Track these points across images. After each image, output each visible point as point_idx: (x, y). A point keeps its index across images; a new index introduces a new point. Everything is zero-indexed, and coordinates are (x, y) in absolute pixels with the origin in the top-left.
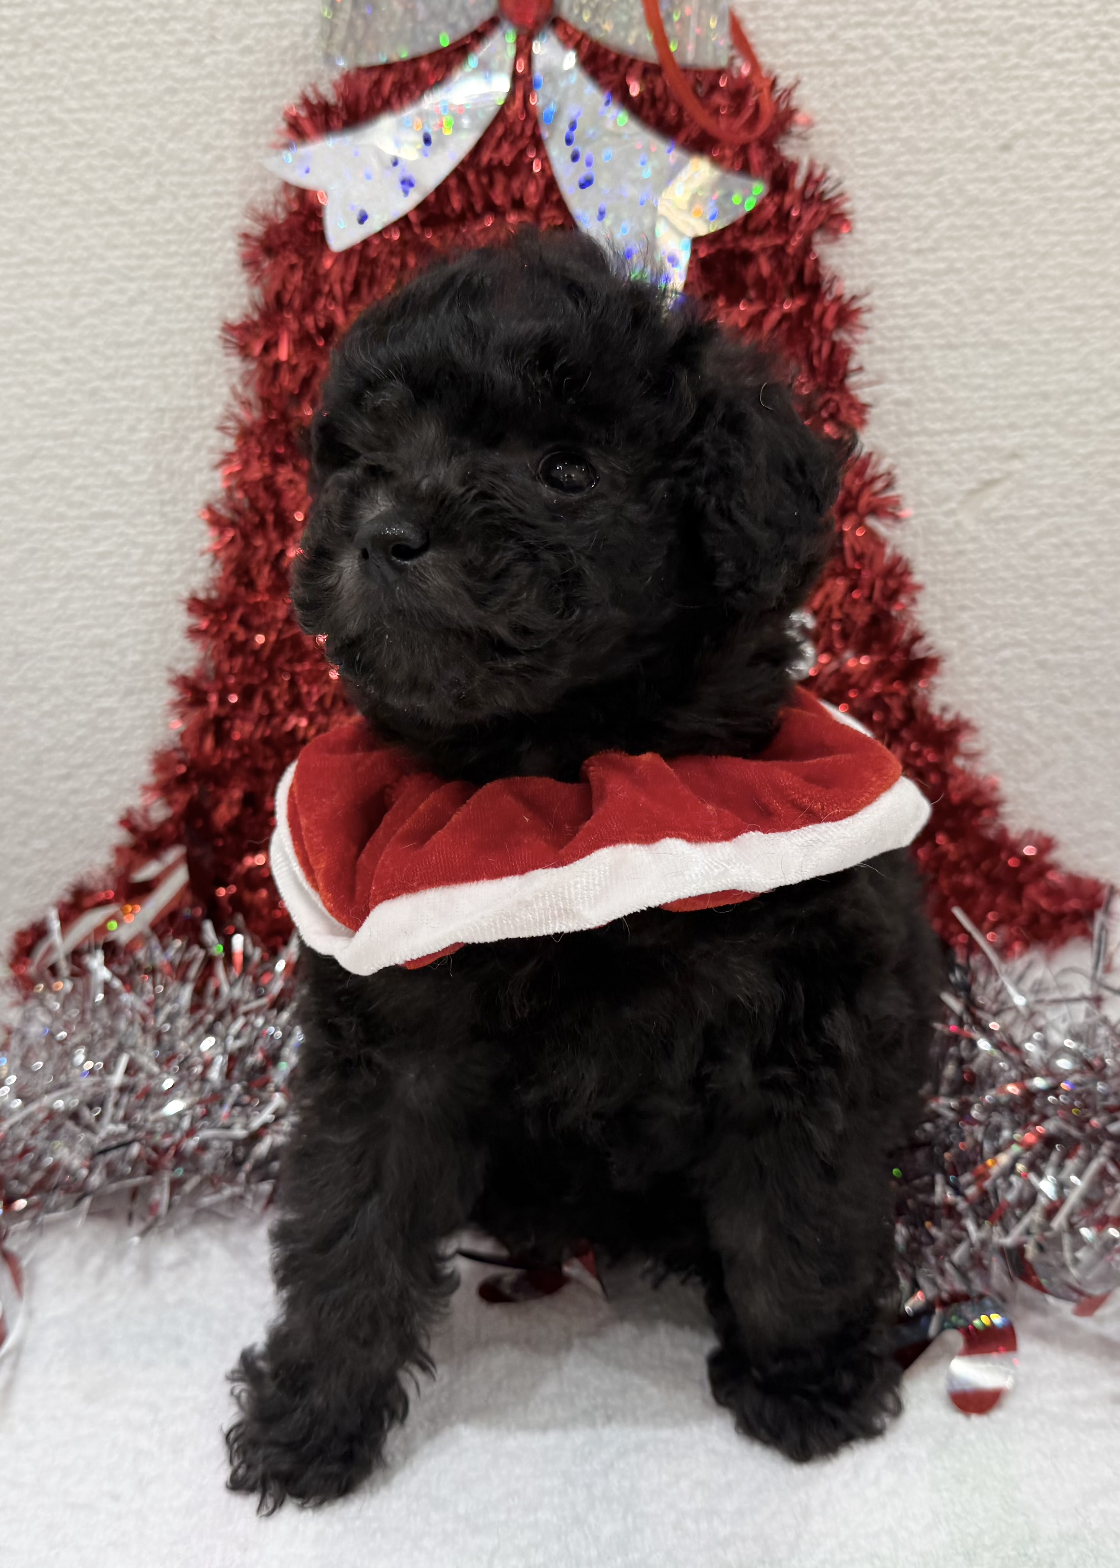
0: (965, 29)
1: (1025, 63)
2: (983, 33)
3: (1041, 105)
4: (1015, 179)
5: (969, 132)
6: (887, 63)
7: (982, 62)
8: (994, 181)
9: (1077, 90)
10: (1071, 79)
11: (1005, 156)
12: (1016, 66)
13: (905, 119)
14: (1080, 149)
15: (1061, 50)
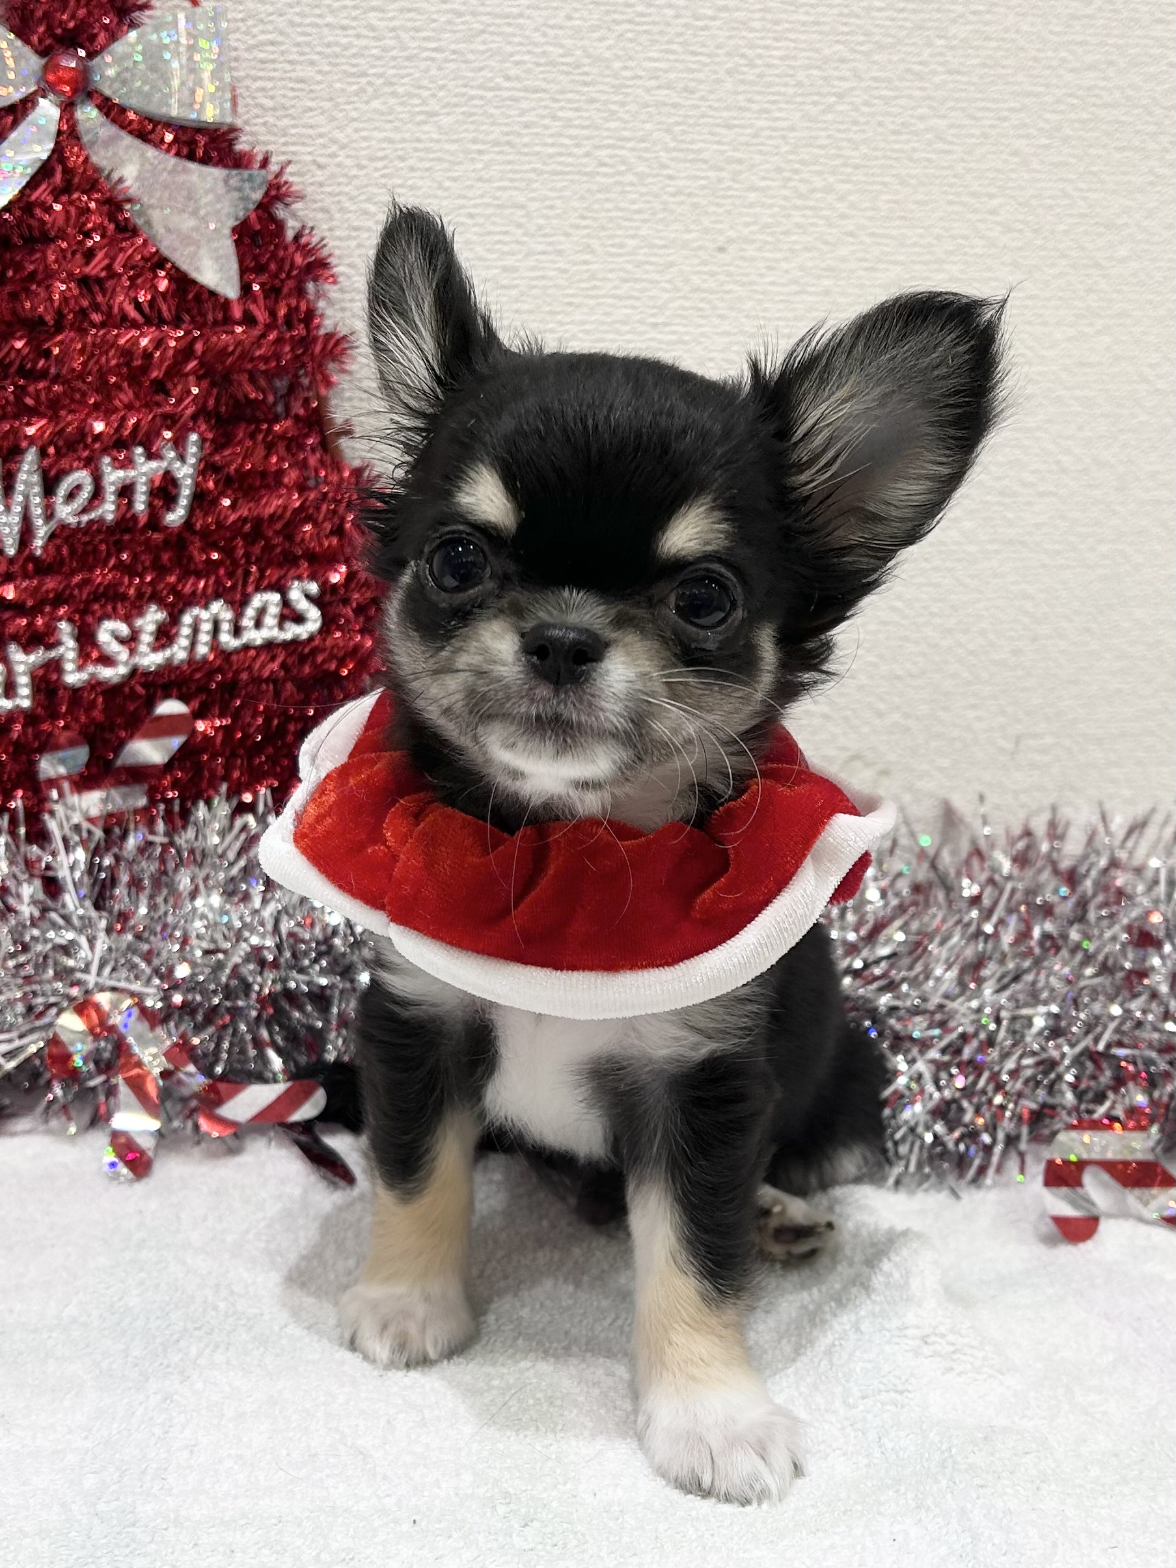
0: (692, 156)
1: (737, 186)
2: (705, 162)
3: (748, 219)
4: (729, 274)
5: (693, 235)
6: (630, 178)
7: (703, 182)
8: (712, 274)
9: (776, 209)
10: (771, 201)
11: (721, 256)
12: (729, 188)
13: (644, 221)
14: (778, 255)
15: (764, 179)
